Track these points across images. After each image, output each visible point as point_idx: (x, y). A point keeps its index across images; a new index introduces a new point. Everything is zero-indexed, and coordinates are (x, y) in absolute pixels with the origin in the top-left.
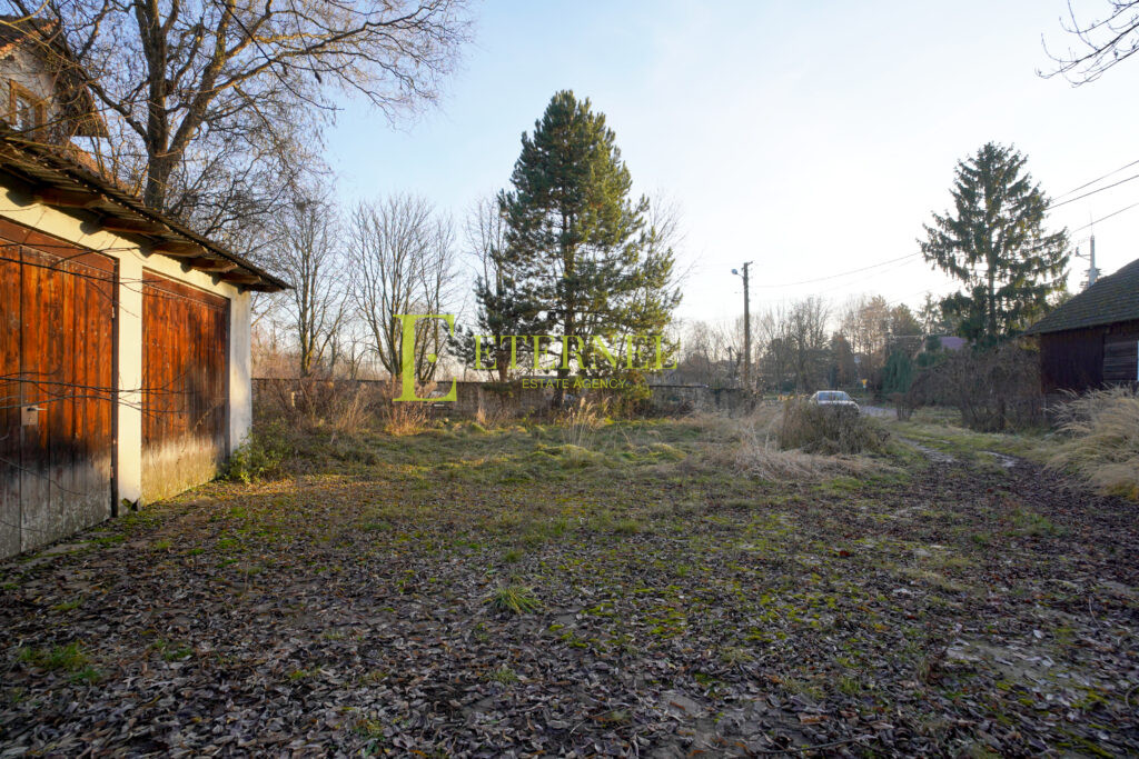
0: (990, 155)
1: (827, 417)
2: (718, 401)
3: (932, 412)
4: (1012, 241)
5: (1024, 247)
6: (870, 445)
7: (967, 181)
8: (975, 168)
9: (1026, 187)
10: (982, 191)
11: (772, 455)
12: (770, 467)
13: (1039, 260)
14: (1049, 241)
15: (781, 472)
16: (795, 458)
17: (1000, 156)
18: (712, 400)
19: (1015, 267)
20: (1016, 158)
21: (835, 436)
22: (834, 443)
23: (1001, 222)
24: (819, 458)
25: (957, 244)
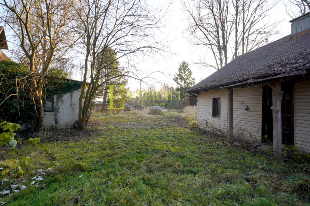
0: (184, 63)
1: (155, 110)
2: (135, 108)
3: (173, 110)
4: (187, 79)
5: (189, 80)
6: (161, 114)
7: (181, 67)
8: (182, 65)
9: (189, 69)
10: (182, 69)
11: (147, 115)
12: (148, 117)
13: (191, 82)
14: (193, 79)
15: (149, 117)
16: (150, 116)
17: (186, 63)
18: (134, 108)
19: (188, 83)
20: (188, 64)
21: (156, 113)
22: (156, 114)
23: (186, 75)
24: (154, 116)
25: (179, 79)
